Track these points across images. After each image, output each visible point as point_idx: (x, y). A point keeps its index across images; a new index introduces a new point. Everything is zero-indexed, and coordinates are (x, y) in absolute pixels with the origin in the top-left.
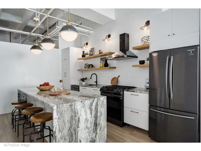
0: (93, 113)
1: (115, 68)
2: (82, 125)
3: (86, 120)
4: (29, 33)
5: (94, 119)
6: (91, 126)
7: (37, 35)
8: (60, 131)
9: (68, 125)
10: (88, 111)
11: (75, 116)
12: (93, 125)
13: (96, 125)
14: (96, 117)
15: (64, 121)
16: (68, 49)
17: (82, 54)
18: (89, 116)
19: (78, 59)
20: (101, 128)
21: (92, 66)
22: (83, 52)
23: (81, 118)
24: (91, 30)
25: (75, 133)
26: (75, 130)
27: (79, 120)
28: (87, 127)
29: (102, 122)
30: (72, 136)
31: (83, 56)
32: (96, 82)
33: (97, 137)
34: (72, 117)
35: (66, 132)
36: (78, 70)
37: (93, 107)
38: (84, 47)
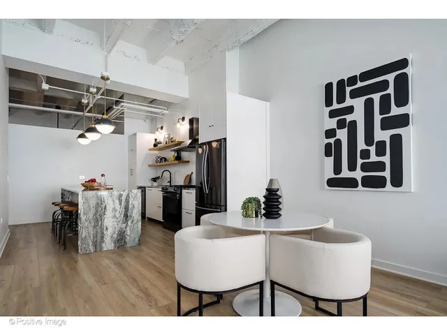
0: (123, 203)
1: (189, 162)
2: (109, 214)
3: (114, 210)
4: (82, 113)
5: (124, 210)
6: (120, 216)
7: (94, 115)
8: (84, 214)
9: (93, 211)
10: (117, 202)
11: (102, 204)
12: (123, 215)
13: (126, 216)
14: (127, 208)
15: (89, 206)
16: (135, 134)
17: (153, 142)
18: (117, 206)
19: (150, 150)
20: (133, 221)
21: (166, 160)
22: (156, 140)
23: (108, 206)
24: (165, 109)
25: (101, 220)
26: (100, 216)
27: (105, 208)
28: (115, 216)
29: (134, 214)
30: (97, 221)
31: (155, 145)
32: (170, 182)
33: (128, 229)
34: (97, 204)
35: (91, 216)
36: (149, 166)
37: (123, 198)
38: (157, 133)
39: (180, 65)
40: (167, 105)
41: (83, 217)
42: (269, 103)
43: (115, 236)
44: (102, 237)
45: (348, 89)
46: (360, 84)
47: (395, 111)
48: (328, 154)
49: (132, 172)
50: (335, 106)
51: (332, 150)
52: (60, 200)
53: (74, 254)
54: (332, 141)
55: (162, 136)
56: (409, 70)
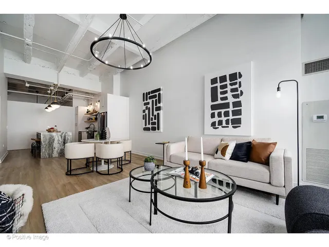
0: (63, 138)
2: (56, 142)
6: (61, 143)
9: (48, 140)
10: (60, 137)
11: (52, 138)
13: (64, 143)
14: (65, 140)
15: (46, 139)
16: (78, 107)
17: (87, 111)
18: (60, 139)
19: (85, 114)
21: (92, 119)
24: (92, 96)
25: (52, 144)
27: (54, 140)
28: (59, 143)
30: (50, 145)
31: (87, 112)
32: (94, 129)
34: (50, 138)
35: (47, 142)
36: (85, 122)
37: (63, 135)
38: (89, 107)
39: (97, 77)
40: (93, 94)
41: (43, 143)
42: (128, 98)
43: (59, 151)
44: (53, 152)
45: (148, 96)
46: (151, 95)
47: (158, 105)
48: (143, 119)
49: (76, 125)
50: (145, 102)
51: (144, 117)
52: (36, 138)
53: (39, 159)
54: (144, 114)
55: (91, 108)
56: (161, 92)
